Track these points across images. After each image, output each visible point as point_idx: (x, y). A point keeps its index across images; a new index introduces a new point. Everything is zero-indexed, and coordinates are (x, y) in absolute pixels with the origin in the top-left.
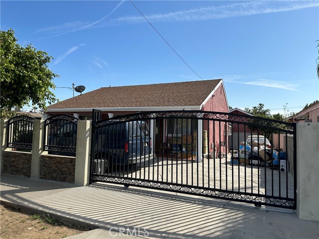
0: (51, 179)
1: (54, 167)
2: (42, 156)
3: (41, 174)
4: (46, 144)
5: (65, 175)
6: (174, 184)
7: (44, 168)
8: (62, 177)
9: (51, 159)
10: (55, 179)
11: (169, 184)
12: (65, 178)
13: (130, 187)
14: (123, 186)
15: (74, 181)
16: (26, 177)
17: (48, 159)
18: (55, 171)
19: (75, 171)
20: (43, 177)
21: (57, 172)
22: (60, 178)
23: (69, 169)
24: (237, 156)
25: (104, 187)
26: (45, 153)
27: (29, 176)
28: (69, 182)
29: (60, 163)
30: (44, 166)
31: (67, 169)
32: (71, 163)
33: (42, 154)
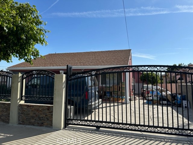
0: (29, 125)
1: (31, 114)
2: (20, 105)
3: (19, 120)
4: (24, 95)
5: (43, 121)
6: (141, 126)
7: (23, 115)
8: (40, 122)
9: (29, 107)
10: (33, 125)
11: (137, 125)
12: (43, 123)
13: (101, 129)
14: (95, 128)
15: (52, 126)
16: (5, 124)
17: (26, 107)
18: (33, 117)
19: (52, 117)
20: (22, 122)
21: (35, 118)
22: (38, 123)
23: (46, 116)
24: (152, 99)
25: (79, 130)
26: (22, 102)
27: (8, 123)
28: (47, 126)
29: (38, 110)
30: (22, 114)
31: (44, 115)
32: (48, 110)
33: (20, 103)
